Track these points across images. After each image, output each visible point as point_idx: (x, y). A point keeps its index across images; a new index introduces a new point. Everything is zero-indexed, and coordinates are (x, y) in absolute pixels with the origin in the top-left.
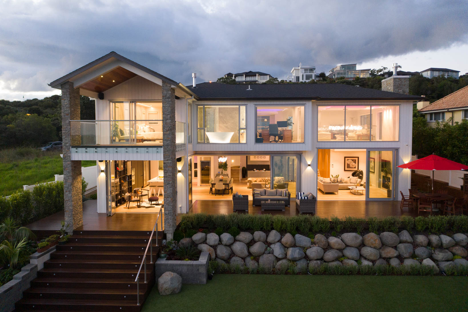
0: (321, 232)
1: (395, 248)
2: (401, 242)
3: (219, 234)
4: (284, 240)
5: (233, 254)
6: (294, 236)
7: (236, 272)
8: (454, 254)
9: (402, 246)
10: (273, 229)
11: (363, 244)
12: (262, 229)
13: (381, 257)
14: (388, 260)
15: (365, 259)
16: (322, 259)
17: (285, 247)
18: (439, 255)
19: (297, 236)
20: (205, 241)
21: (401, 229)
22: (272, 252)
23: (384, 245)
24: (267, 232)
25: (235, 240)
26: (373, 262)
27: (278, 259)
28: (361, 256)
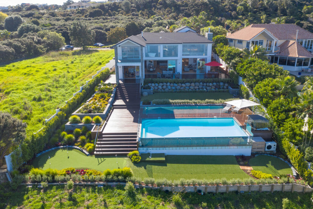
0: (180, 83)
1: (198, 86)
2: (200, 85)
3: (155, 84)
4: (171, 85)
5: (158, 88)
6: (173, 84)
7: (159, 92)
8: (212, 88)
9: (200, 86)
10: (168, 82)
11: (190, 86)
12: (165, 82)
13: (194, 88)
14: (196, 89)
15: (191, 89)
16: (180, 89)
17: (171, 87)
18: (208, 88)
19: (174, 84)
20: (151, 86)
21: (200, 82)
22: (168, 88)
23: (195, 86)
24: (167, 83)
25: (159, 85)
26: (192, 90)
27: (169, 89)
28: (189, 88)
